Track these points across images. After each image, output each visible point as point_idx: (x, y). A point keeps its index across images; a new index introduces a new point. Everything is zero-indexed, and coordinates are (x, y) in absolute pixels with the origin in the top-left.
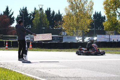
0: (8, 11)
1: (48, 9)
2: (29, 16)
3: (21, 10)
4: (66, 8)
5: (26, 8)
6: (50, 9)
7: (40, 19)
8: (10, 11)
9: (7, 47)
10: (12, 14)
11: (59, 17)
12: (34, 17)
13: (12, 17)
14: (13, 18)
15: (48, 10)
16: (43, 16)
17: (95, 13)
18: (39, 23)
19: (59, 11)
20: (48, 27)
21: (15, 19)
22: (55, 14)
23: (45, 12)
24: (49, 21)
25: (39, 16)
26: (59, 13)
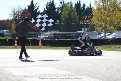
0: (34, 4)
1: (77, 1)
2: (56, 10)
3: (48, 4)
4: (96, 1)
5: (53, 1)
6: (80, 2)
7: (69, 14)
8: (36, 5)
10: (38, 8)
11: (90, 10)
13: (37, 12)
14: (39, 13)
15: (77, 3)
16: (72, 10)
18: (67, 18)
19: (90, 4)
20: (78, 22)
22: (86, 7)
24: (78, 16)
25: (68, 10)
26: (90, 6)
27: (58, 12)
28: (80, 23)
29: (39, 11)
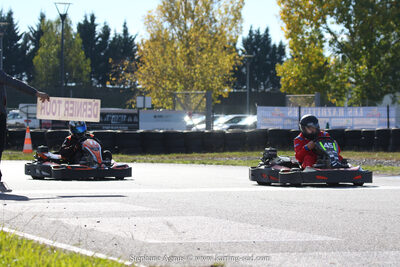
1: (86, 17)
2: (20, 41)
4: (149, 17)
5: (10, 14)
6: (93, 18)
7: (60, 55)
11: (125, 45)
12: (37, 43)
15: (86, 21)
16: (71, 43)
17: (251, 32)
18: (55, 66)
19: (124, 26)
20: (87, 80)
22: (112, 36)
23: (75, 30)
24: (89, 61)
25: (57, 42)
26: (126, 32)
27: (25, 47)
28: (94, 84)
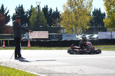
0: (4, 9)
1: (45, 6)
2: (25, 14)
3: (17, 8)
4: (64, 6)
5: (22, 6)
6: (47, 6)
7: (37, 18)
8: (6, 9)
9: (4, 46)
10: (8, 12)
11: (57, 14)
12: (30, 15)
13: (7, 15)
14: (9, 16)
15: (45, 7)
16: (41, 14)
17: (95, 9)
18: (36, 21)
19: (56, 9)
20: (46, 25)
21: (10, 18)
22: (53, 12)
23: (42, 10)
24: (46, 19)
25: (36, 14)
26: (57, 10)
27: (27, 15)
28: (48, 26)
29: (9, 15)
